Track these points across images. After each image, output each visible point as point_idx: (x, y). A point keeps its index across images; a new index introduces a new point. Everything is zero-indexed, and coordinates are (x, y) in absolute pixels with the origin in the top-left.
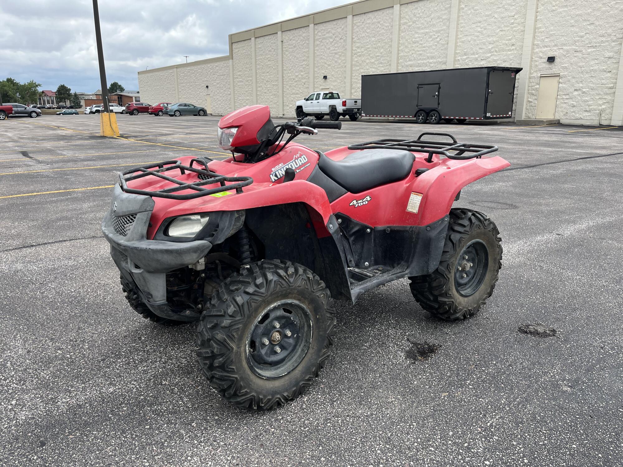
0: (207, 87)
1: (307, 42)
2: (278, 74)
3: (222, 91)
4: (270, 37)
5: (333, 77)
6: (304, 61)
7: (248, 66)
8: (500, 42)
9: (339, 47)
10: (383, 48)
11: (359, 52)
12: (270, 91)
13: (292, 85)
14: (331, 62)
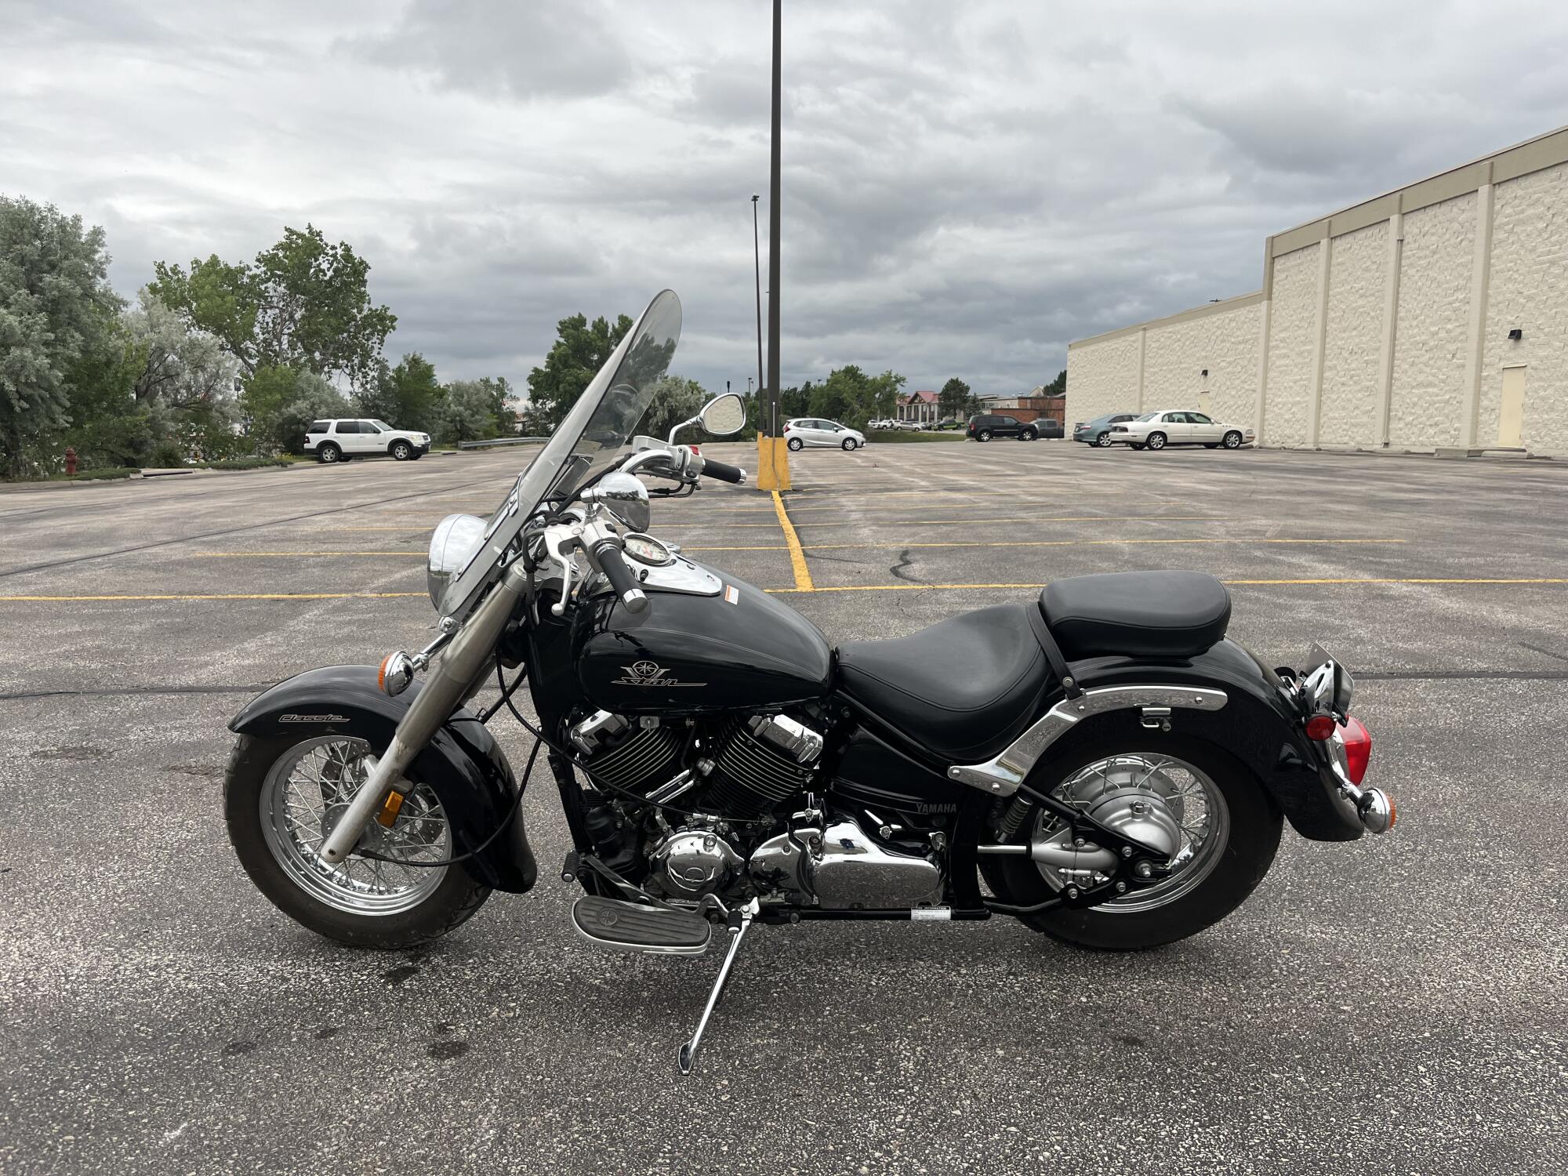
0: (1205, 373)
1: (1470, 236)
2: (1381, 332)
3: (1238, 382)
4: (1370, 233)
5: (1538, 333)
6: (1457, 289)
7: (1306, 314)
12: (1356, 378)
13: (1416, 360)
14: (1536, 288)
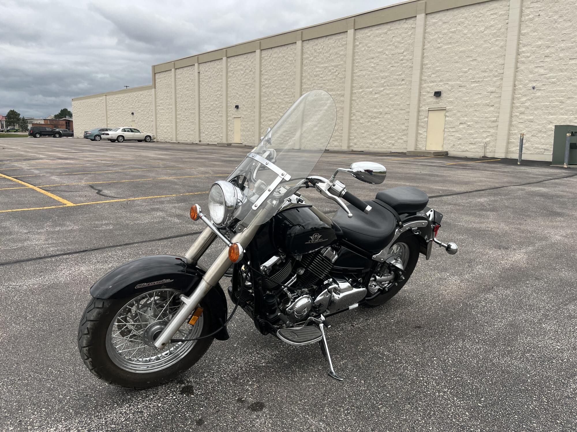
0: (133, 114)
1: (221, 73)
2: (195, 103)
3: (146, 118)
4: (188, 68)
5: (243, 107)
6: (218, 91)
7: (169, 95)
8: (392, 77)
9: (249, 78)
10: (287, 80)
11: (267, 84)
12: (188, 118)
13: (207, 113)
14: (242, 92)
